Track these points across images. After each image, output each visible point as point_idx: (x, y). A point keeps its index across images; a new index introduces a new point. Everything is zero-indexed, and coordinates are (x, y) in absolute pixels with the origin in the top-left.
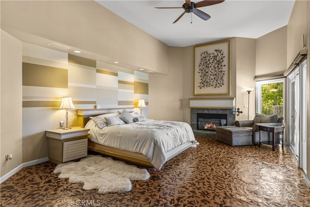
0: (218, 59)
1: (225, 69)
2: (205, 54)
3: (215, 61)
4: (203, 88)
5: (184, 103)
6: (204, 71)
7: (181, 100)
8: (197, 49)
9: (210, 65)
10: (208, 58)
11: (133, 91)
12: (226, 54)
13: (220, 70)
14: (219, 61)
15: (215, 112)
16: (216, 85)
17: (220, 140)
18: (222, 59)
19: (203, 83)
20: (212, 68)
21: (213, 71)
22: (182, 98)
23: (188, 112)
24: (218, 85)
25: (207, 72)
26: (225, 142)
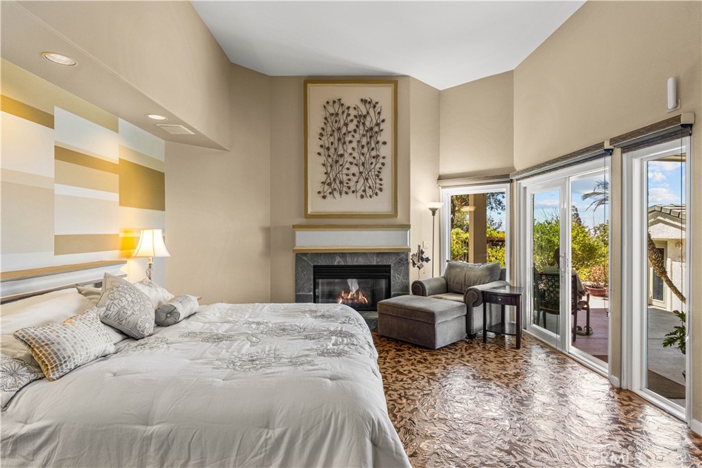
0: (368, 124)
1: (386, 151)
2: (337, 105)
3: (361, 127)
4: (329, 197)
5: (274, 238)
6: (332, 151)
7: (267, 231)
8: (312, 88)
9: (348, 138)
10: (342, 118)
11: (115, 197)
12: (387, 114)
13: (374, 153)
14: (371, 129)
15: (361, 261)
16: (364, 191)
17: (394, 336)
18: (378, 125)
19: (329, 184)
20: (354, 145)
21: (355, 154)
22: (268, 224)
23: (287, 264)
24: (369, 192)
25: (342, 156)
26: (412, 340)
